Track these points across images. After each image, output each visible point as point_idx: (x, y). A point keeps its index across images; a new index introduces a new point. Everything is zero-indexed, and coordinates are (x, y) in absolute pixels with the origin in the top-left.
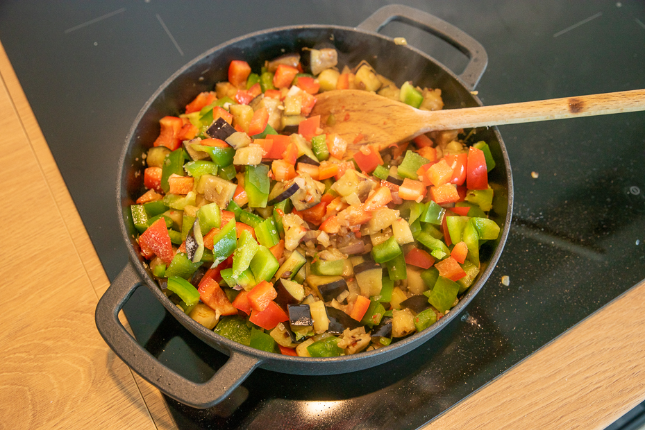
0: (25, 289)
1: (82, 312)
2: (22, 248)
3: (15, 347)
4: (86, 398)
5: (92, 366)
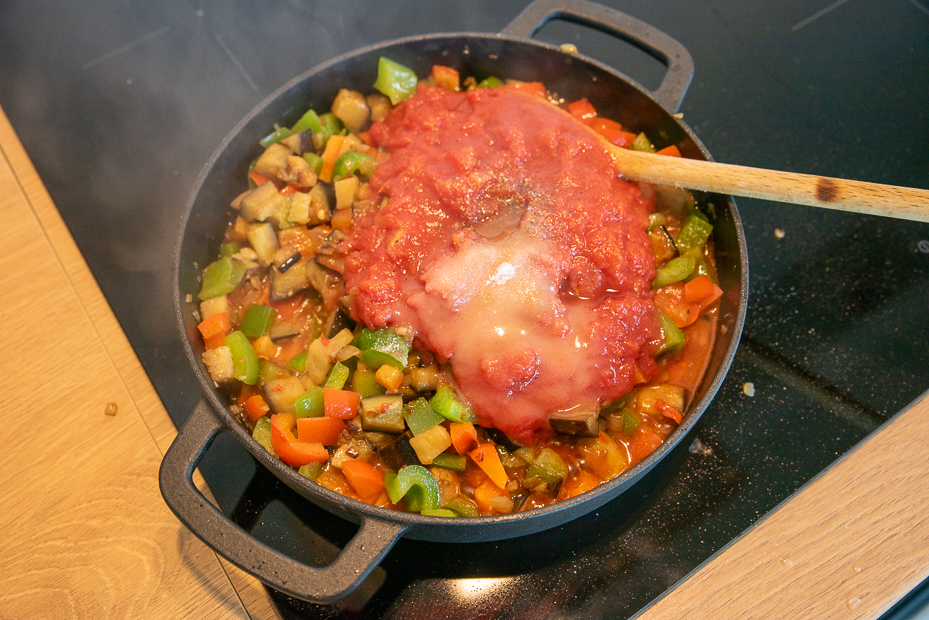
0: (53, 446)
1: (139, 475)
2: (44, 386)
4: (155, 600)
5: (160, 552)
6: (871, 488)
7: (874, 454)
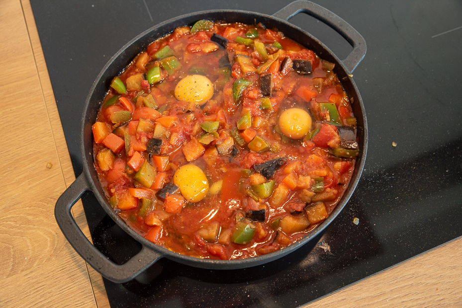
0: (19, 177)
3: (8, 217)
6: (406, 284)
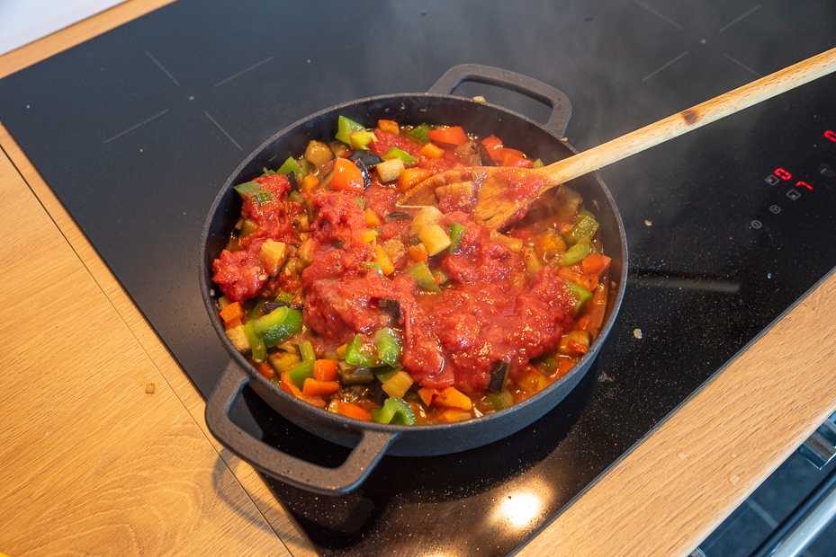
0: (106, 420)
1: (177, 435)
2: (95, 377)
3: (106, 483)
4: (199, 525)
5: (199, 490)
6: (737, 397)
7: (736, 373)
